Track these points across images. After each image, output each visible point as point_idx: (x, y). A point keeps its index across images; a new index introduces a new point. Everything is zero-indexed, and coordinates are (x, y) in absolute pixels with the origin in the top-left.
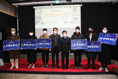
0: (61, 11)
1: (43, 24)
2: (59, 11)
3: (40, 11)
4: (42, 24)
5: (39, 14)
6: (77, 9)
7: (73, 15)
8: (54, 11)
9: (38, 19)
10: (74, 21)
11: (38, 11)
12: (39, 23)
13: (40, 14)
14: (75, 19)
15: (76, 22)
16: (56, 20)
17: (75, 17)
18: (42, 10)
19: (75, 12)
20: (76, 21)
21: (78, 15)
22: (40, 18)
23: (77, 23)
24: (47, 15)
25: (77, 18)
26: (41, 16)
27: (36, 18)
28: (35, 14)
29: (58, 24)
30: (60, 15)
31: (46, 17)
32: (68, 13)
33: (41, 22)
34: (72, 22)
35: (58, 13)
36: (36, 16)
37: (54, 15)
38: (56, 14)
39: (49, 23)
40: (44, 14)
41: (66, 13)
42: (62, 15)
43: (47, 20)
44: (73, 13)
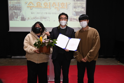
7: (75, 7)
12: (17, 18)
13: (19, 3)
16: (47, 13)
17: (76, 11)
19: (79, 2)
22: (19, 9)
24: (32, 5)
26: (21, 6)
27: (12, 9)
28: (9, 1)
29: (49, 21)
30: (52, 6)
31: (30, 8)
32: (67, 3)
33: (21, 16)
34: (72, 18)
35: (49, 3)
36: (12, 6)
37: (43, 6)
38: (46, 4)
39: (34, 19)
40: (25, 3)
41: (63, 3)
42: (57, 6)
43: (32, 13)
44: (75, 3)
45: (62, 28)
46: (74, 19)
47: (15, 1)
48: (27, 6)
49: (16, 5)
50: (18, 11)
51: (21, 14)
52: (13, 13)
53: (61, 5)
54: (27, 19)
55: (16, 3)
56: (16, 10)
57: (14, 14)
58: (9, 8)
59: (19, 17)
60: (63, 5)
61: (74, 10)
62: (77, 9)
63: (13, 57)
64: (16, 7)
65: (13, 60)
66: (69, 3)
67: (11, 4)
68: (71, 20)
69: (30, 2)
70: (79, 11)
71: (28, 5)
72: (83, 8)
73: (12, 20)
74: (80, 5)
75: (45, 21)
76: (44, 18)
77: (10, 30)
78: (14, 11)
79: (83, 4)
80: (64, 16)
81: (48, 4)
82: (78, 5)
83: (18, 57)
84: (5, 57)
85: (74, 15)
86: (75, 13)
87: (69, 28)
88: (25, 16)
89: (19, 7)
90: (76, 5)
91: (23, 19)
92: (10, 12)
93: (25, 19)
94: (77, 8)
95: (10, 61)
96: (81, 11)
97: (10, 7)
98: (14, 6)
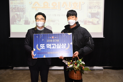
1: (29, 24)
4: (25, 24)
7: (90, 8)
9: (18, 13)
10: (91, 20)
12: (20, 21)
13: (22, 3)
14: (93, 15)
15: (96, 22)
16: (55, 15)
17: (92, 12)
20: (95, 20)
21: (99, 8)
22: (23, 10)
23: (98, 23)
24: (37, 6)
25: (98, 14)
26: (25, 7)
27: (14, 10)
28: (10, 2)
29: (59, 24)
30: (63, 6)
32: (80, 3)
33: (24, 19)
34: (86, 21)
36: (14, 7)
37: (51, 6)
40: (30, 3)
41: (75, 2)
42: (68, 7)
44: (90, 3)
46: (89, 22)
47: (18, 2)
48: (32, 7)
49: (19, 5)
50: (21, 13)
51: (25, 17)
52: (15, 15)
55: (19, 3)
56: (19, 11)
57: (16, 17)
58: (10, 10)
59: (22, 20)
60: (75, 5)
61: (90, 10)
63: (15, 68)
65: (14, 72)
66: (83, 2)
67: (13, 4)
69: (36, 2)
70: (96, 12)
71: (33, 5)
73: (13, 24)
75: (54, 24)
76: (52, 21)
78: (16, 13)
82: (94, 5)
83: (21, 68)
84: (6, 68)
85: (89, 17)
86: (90, 14)
89: (22, 8)
90: (92, 5)
91: (27, 22)
92: (12, 14)
93: (30, 22)
94: (92, 9)
96: (98, 12)
97: (11, 8)
98: (17, 7)
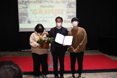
0: (53, 7)
1: (31, 23)
2: (51, 6)
3: (25, 6)
4: (28, 23)
5: (24, 9)
6: (72, 5)
7: (68, 13)
8: (44, 7)
9: (24, 16)
11: (23, 6)
12: (25, 21)
13: (26, 10)
16: (47, 17)
18: (29, 5)
19: (71, 9)
22: (26, 15)
24: (35, 12)
26: (28, 12)
27: (21, 15)
29: (49, 23)
30: (51, 12)
31: (34, 14)
32: (61, 9)
33: (27, 20)
35: (49, 9)
36: (21, 13)
37: (44, 12)
38: (46, 11)
39: (37, 22)
40: (31, 10)
41: (59, 9)
42: (54, 12)
43: (36, 18)
44: (68, 10)
45: (58, 28)
46: (67, 21)
48: (32, 13)
49: (24, 11)
50: (25, 16)
53: (58, 11)
54: (32, 22)
57: (22, 19)
58: (19, 14)
59: (26, 21)
61: (68, 14)
62: (69, 14)
63: (22, 50)
64: (24, 13)
65: (22, 53)
66: (63, 9)
67: (21, 11)
68: (65, 22)
69: (34, 10)
70: (71, 15)
71: (33, 11)
72: (74, 13)
73: (21, 23)
74: (72, 11)
75: (46, 23)
76: (45, 21)
77: (20, 31)
79: (74, 10)
80: (59, 20)
81: (48, 11)
83: (26, 50)
84: (17, 51)
85: (67, 18)
86: (68, 17)
87: (64, 28)
88: (30, 19)
90: (69, 11)
91: (29, 22)
92: (20, 17)
95: (20, 53)
98: (23, 13)
